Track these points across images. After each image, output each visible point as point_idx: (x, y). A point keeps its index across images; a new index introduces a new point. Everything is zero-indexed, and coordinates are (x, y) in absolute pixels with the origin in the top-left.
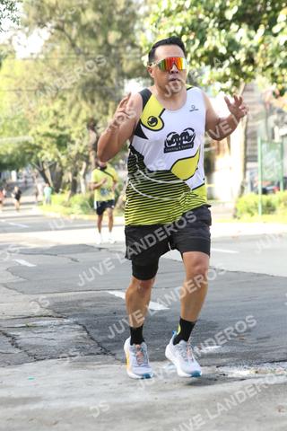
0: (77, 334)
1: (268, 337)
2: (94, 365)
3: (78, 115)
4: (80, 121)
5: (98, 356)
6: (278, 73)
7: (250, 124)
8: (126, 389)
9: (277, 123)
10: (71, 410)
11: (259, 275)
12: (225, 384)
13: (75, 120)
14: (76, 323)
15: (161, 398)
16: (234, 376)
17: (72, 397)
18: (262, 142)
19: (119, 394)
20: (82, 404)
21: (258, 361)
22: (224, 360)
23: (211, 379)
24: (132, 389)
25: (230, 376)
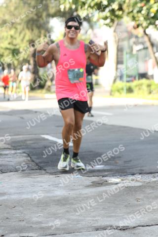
0: (25, 158)
1: (130, 161)
2: (35, 175)
3: (24, 38)
4: (25, 41)
5: (37, 171)
6: (136, 15)
7: (120, 43)
8: (53, 189)
9: (135, 43)
10: (22, 200)
11: (125, 127)
12: (107, 186)
13: (22, 40)
14: (24, 153)
15: (72, 194)
16: (112, 182)
17: (23, 193)
18: (127, 53)
19: (49, 191)
20: (29, 196)
21: (125, 174)
22: (106, 173)
23: (99, 184)
24: (56, 188)
25: (109, 182)
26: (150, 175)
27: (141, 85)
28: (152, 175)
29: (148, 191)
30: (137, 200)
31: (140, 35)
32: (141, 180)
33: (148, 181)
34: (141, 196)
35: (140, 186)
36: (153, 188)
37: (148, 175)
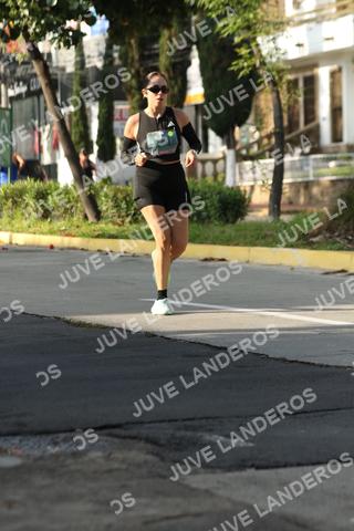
26: (44, 436)
27: (21, 193)
28: (50, 437)
29: (39, 480)
30: (10, 504)
31: (19, 58)
32: (19, 452)
33: (37, 453)
34: (18, 494)
35: (17, 469)
36: (51, 472)
37: (38, 437)
